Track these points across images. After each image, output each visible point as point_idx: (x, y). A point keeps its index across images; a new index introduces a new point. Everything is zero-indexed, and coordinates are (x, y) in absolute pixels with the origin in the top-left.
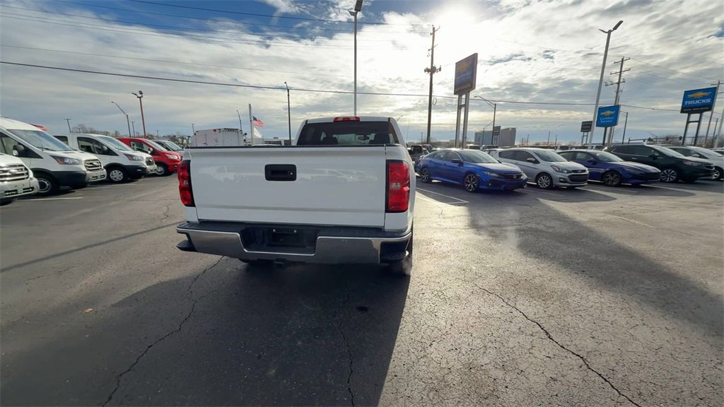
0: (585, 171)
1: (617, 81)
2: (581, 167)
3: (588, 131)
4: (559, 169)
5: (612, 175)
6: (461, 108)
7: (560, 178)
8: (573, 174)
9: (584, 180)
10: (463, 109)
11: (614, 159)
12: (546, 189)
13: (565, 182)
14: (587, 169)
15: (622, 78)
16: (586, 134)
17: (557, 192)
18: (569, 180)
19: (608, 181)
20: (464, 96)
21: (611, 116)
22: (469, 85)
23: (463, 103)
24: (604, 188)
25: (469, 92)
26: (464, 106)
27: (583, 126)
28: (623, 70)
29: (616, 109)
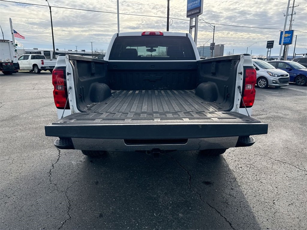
0: (287, 75)
1: (291, 14)
2: (285, 72)
3: (271, 48)
4: (272, 74)
5: (301, 78)
6: (192, 28)
7: (273, 80)
8: (281, 77)
9: (286, 82)
10: (194, 29)
11: (302, 68)
12: (264, 88)
13: (276, 83)
14: (288, 74)
15: (294, 11)
16: (269, 49)
17: (271, 90)
18: (278, 82)
19: (298, 82)
20: (194, 19)
21: (288, 37)
22: (198, 11)
23: (194, 24)
24: (296, 87)
25: (198, 16)
26: (195, 26)
27: (268, 44)
28: (295, 6)
29: (291, 32)
